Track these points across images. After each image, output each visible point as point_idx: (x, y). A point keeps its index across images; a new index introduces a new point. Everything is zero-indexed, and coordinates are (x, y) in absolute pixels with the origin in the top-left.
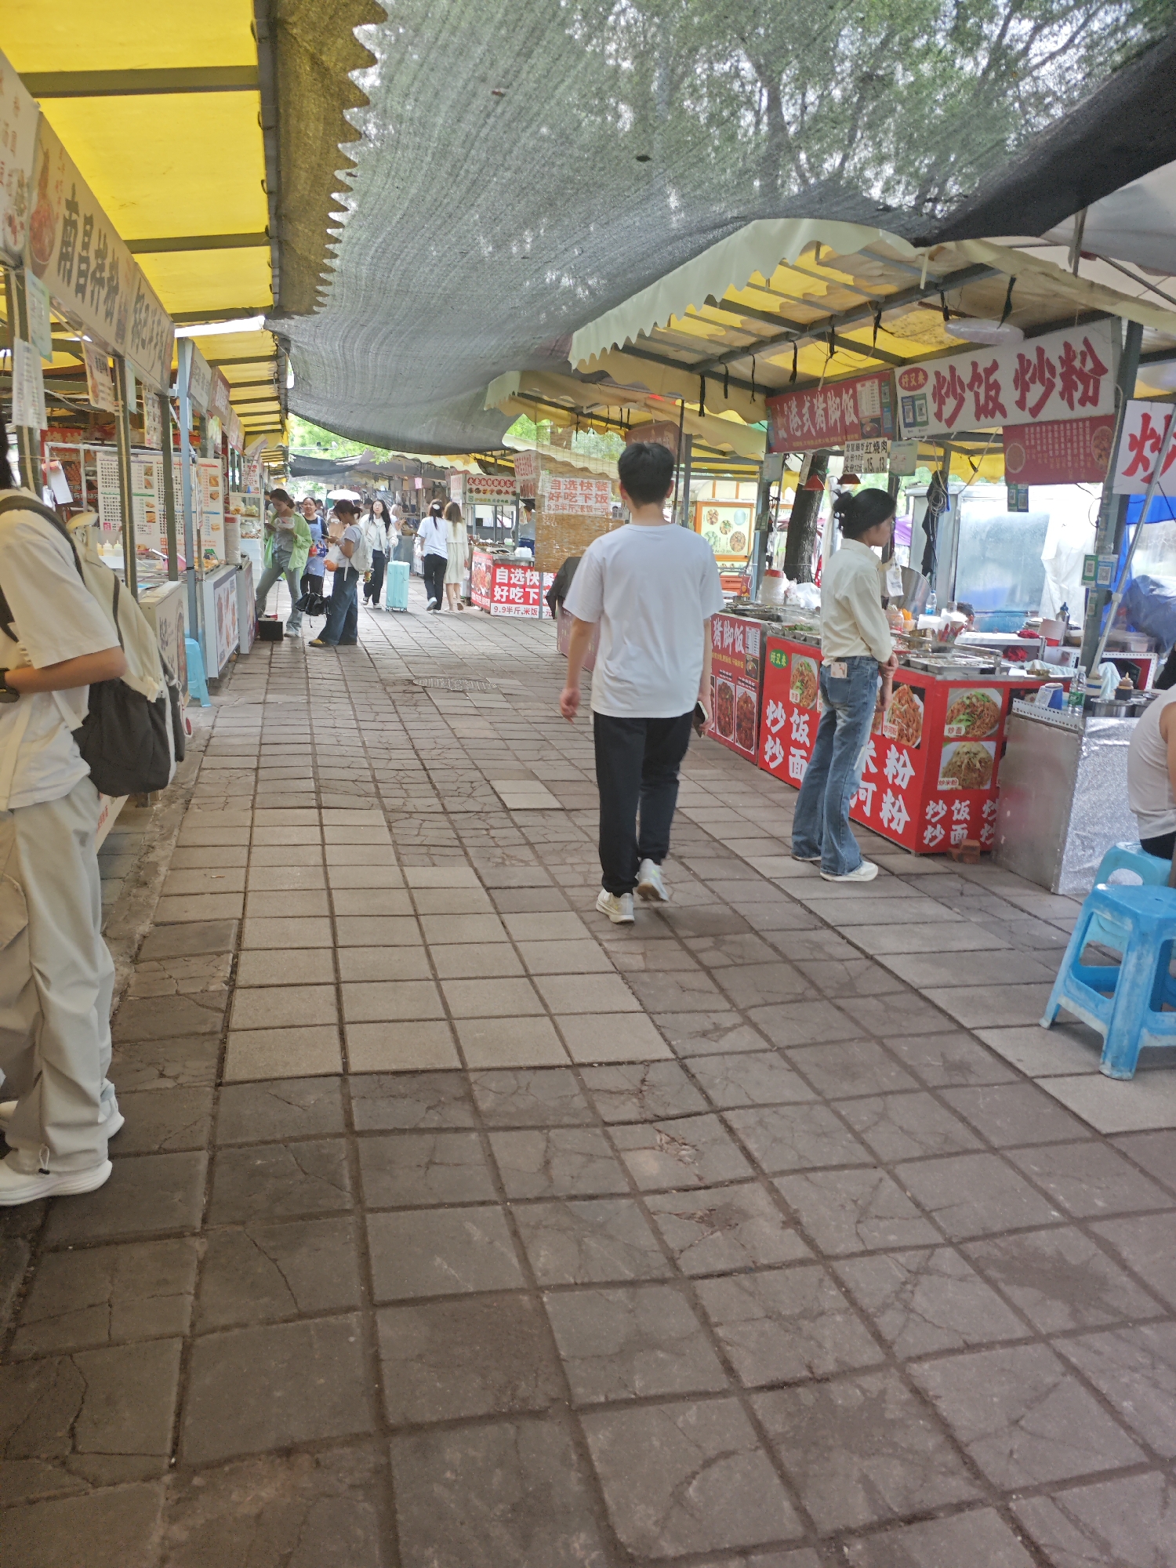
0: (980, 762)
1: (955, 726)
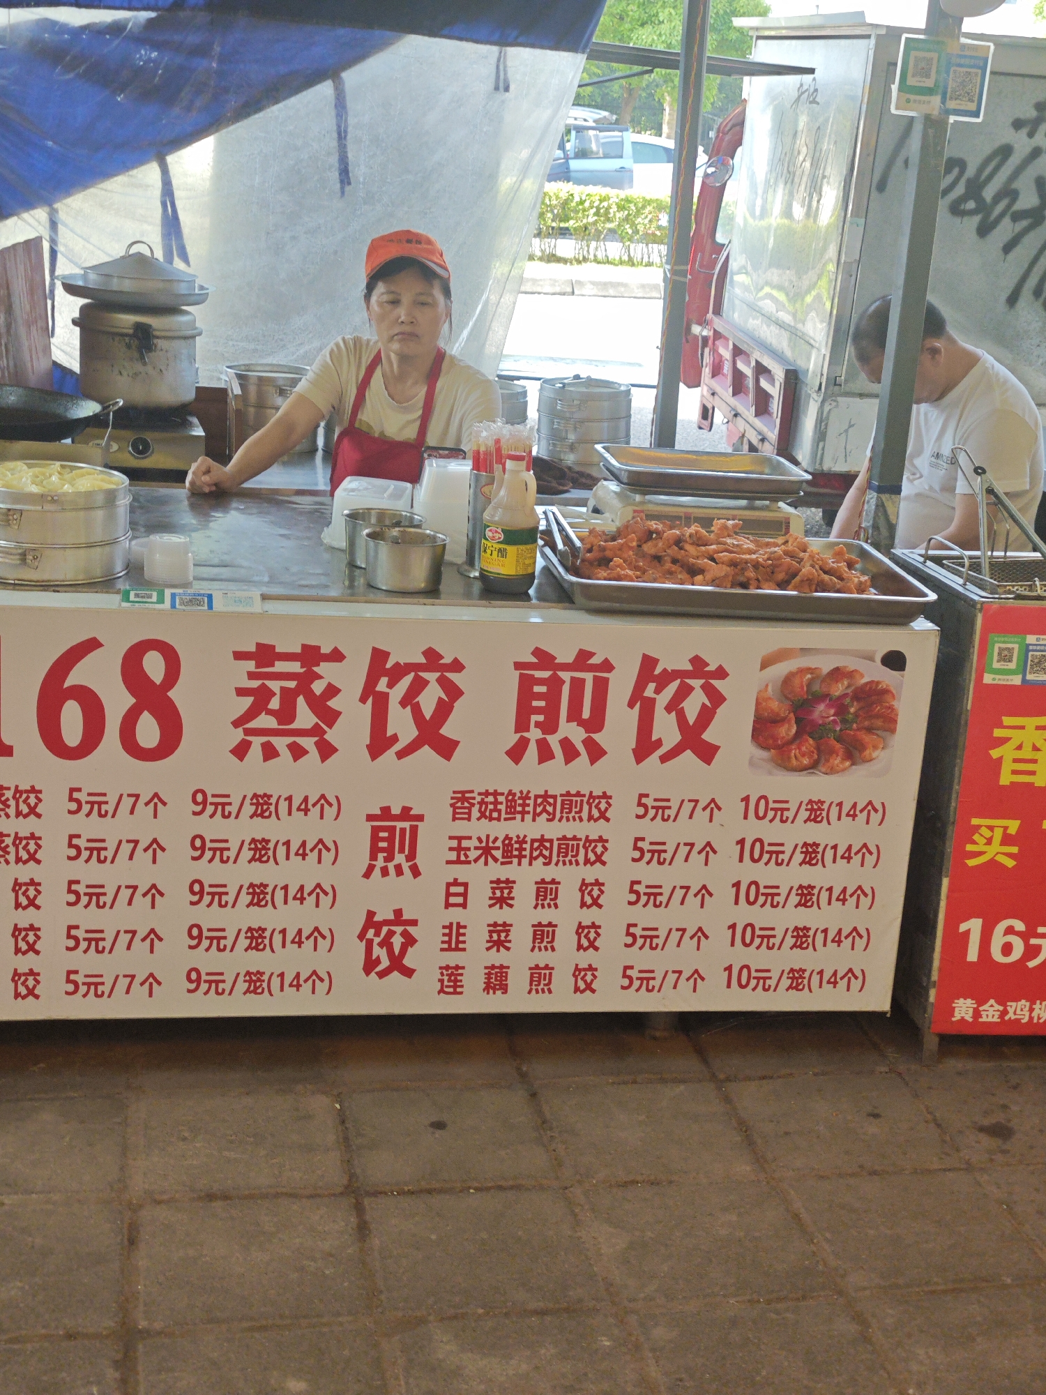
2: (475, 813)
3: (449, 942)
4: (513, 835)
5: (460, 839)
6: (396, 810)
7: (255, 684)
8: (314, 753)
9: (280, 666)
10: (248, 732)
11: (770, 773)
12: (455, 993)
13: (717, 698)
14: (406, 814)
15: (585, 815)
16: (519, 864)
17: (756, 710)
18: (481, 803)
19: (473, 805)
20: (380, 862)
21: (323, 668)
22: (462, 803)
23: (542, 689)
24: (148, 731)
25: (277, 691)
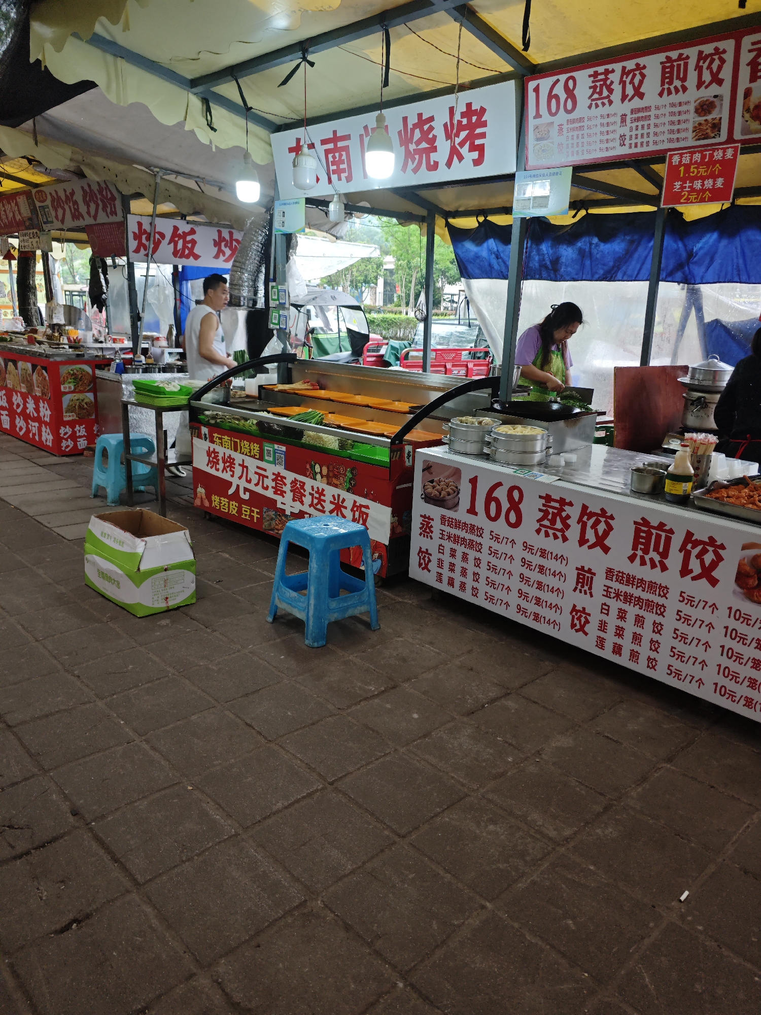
0: (86, 403)
1: (67, 385)
2: (614, 579)
3: (601, 627)
4: (628, 592)
5: (608, 587)
6: (586, 569)
7: (544, 508)
8: (561, 539)
9: (553, 504)
10: (541, 525)
11: (743, 600)
12: (601, 648)
13: (720, 558)
14: (589, 571)
15: (657, 593)
16: (630, 605)
17: (738, 568)
18: (617, 575)
19: (614, 575)
20: (579, 587)
21: (566, 508)
22: (610, 573)
23: (644, 535)
24: (513, 518)
25: (551, 512)
